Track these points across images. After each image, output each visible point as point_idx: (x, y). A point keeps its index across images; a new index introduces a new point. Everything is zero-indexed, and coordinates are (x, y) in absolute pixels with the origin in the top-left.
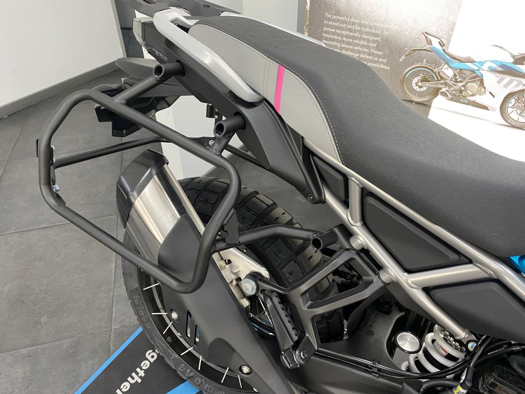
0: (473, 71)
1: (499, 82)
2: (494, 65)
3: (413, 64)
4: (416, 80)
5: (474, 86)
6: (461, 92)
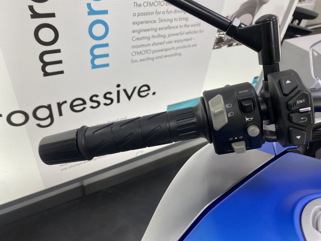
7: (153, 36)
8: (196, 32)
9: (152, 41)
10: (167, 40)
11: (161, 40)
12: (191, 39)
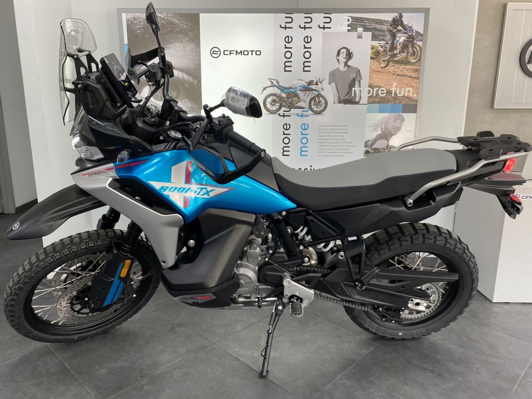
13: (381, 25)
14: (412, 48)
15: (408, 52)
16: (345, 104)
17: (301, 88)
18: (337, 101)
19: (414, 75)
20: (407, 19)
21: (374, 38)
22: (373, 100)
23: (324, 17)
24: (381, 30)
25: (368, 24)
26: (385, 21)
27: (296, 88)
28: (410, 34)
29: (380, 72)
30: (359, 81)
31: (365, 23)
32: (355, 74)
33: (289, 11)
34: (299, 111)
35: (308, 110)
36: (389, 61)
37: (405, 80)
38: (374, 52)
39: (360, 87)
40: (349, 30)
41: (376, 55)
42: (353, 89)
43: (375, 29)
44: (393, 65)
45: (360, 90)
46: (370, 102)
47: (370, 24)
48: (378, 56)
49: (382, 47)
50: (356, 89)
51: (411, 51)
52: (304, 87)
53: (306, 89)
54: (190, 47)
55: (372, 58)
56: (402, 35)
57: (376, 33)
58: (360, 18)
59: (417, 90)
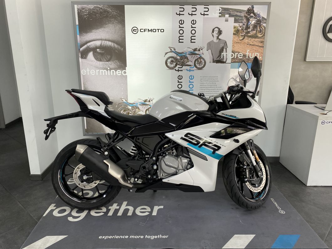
0: (136, 106)
1: (143, 107)
2: (140, 104)
3: (120, 107)
4: (122, 111)
5: (137, 110)
6: (135, 112)
7: (206, 89)
8: (220, 89)
9: (205, 90)
10: (210, 91)
11: (209, 90)
12: (218, 91)
13: (240, 13)
14: (259, 28)
15: (257, 30)
16: (217, 63)
17: (189, 53)
18: (212, 61)
19: (260, 45)
20: (257, 9)
21: (236, 21)
22: (235, 61)
23: (204, 8)
24: (240, 16)
25: (232, 12)
26: (243, 10)
27: (186, 53)
28: (258, 18)
29: (239, 43)
30: (226, 49)
31: (230, 12)
32: (223, 44)
33: (182, 4)
34: (188, 68)
35: (194, 67)
36: (244, 36)
37: (255, 48)
38: (236, 30)
39: (226, 52)
40: (220, 16)
41: (237, 32)
42: (222, 54)
43: (236, 16)
44: (247, 38)
45: (227, 54)
46: (233, 61)
47: (233, 12)
48: (238, 33)
49: (240, 27)
50: (224, 53)
51: (259, 29)
52: (191, 53)
53: (192, 54)
54: (118, 27)
55: (234, 34)
56: (253, 19)
57: (237, 18)
58: (227, 8)
59: (262, 54)
